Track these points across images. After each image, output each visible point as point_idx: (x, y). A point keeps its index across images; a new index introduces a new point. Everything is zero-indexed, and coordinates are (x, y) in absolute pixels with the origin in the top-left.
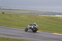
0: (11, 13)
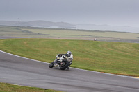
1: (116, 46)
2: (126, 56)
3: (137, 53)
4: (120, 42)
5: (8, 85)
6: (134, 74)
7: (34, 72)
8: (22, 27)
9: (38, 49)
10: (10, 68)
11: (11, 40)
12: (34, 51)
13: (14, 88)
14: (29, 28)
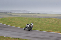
0: (39, 17)
1: (47, 20)
2: (51, 24)
3: (56, 23)
4: (49, 18)
5: (3, 37)
6: (55, 31)
7: (13, 31)
8: (8, 13)
9: (15, 22)
10: (3, 30)
11: (3, 18)
12: (13, 23)
13: (5, 38)
14: (11, 13)
